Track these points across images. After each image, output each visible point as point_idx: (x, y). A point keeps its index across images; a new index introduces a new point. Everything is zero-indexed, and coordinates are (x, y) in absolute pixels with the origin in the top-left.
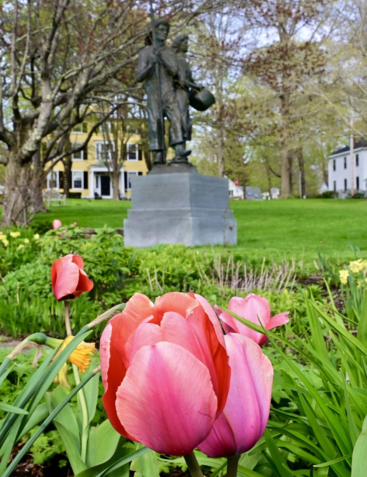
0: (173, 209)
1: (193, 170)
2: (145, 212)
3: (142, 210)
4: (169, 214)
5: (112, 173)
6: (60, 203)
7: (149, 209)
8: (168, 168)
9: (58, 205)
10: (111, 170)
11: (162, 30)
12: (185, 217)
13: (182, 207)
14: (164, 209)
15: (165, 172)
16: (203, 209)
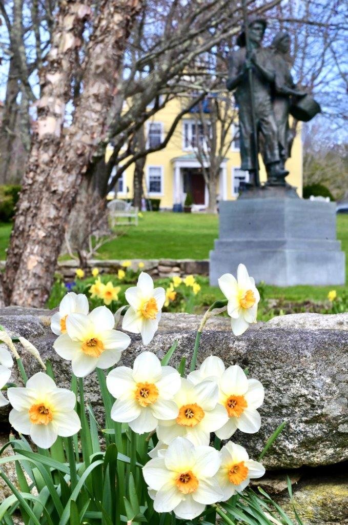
0: (266, 239)
1: (292, 194)
2: (234, 242)
3: (230, 240)
4: (262, 245)
5: (207, 169)
6: (130, 219)
7: (238, 240)
8: (261, 193)
9: (126, 222)
10: (206, 165)
11: (258, 29)
12: (280, 249)
13: (277, 237)
14: (256, 240)
15: (258, 196)
16: (302, 240)
